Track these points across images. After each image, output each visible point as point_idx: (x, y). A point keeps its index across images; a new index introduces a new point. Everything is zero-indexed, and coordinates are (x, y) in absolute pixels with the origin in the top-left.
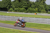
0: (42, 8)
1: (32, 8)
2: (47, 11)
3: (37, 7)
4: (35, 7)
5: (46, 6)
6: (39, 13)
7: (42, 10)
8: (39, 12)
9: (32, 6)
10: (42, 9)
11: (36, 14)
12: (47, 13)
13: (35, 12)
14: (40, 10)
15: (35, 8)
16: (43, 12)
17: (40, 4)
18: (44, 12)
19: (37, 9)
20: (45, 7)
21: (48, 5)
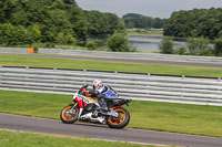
0: (60, 25)
1: (14, 24)
2: (84, 40)
3: (40, 21)
4: (31, 19)
5: (75, 14)
6: (47, 46)
7: (61, 35)
8: (48, 40)
9: (15, 15)
10: (58, 31)
11: (36, 50)
12: (83, 45)
13: (30, 42)
14: (52, 35)
15: (28, 25)
16: (64, 43)
17: (53, 8)
18: (69, 43)
19: (36, 28)
20: (73, 20)
21: (86, 12)
